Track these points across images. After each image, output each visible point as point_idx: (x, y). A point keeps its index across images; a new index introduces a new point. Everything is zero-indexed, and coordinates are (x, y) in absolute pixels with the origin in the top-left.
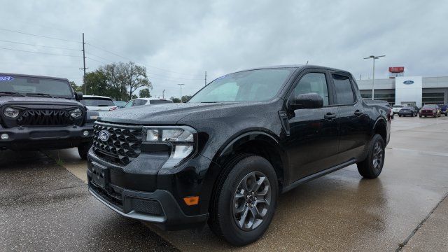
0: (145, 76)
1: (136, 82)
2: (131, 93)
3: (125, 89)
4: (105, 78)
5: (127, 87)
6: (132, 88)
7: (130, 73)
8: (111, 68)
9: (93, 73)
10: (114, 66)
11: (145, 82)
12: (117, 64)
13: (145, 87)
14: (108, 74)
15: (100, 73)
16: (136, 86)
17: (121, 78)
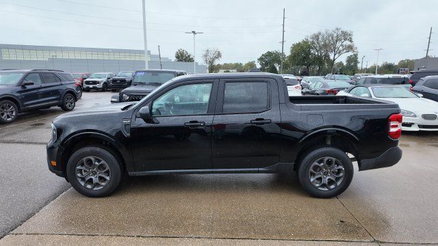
0: (351, 41)
1: (341, 48)
2: (334, 60)
3: (328, 56)
4: (310, 47)
5: (330, 54)
6: (335, 55)
7: (335, 39)
8: (317, 37)
9: (299, 43)
10: (320, 34)
11: (350, 48)
12: (323, 32)
13: (350, 54)
14: (313, 43)
15: (305, 42)
16: (339, 52)
17: (325, 46)
